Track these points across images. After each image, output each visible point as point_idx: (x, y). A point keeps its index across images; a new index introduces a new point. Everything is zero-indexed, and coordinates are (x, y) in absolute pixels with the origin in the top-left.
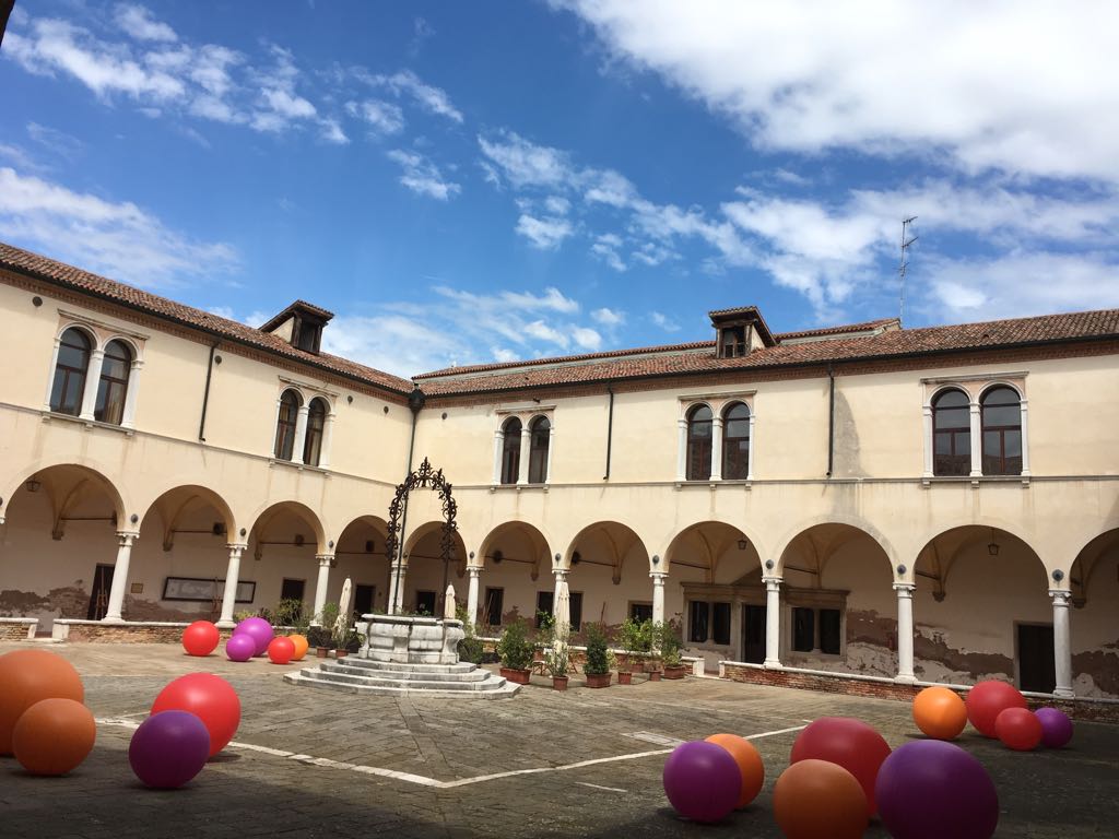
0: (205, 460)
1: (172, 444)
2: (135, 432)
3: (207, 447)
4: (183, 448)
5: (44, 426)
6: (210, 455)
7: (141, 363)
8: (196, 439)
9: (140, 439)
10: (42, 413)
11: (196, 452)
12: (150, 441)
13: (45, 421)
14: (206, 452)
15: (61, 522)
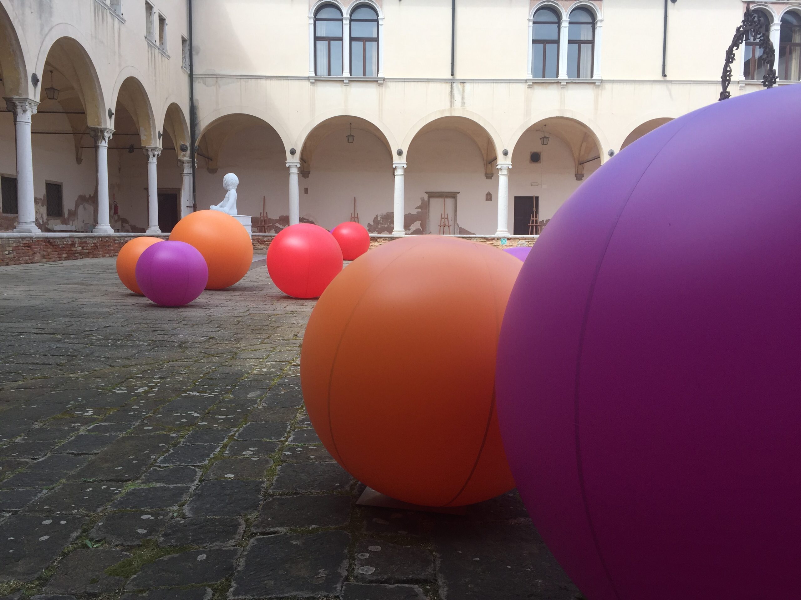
0: (670, 94)
1: (637, 86)
2: (602, 81)
3: (671, 82)
4: (647, 88)
5: (529, 90)
6: (675, 88)
7: (602, 21)
8: (659, 77)
9: (608, 86)
10: (526, 81)
11: (660, 89)
12: (616, 86)
13: (530, 87)
14: (670, 86)
15: (580, 166)
